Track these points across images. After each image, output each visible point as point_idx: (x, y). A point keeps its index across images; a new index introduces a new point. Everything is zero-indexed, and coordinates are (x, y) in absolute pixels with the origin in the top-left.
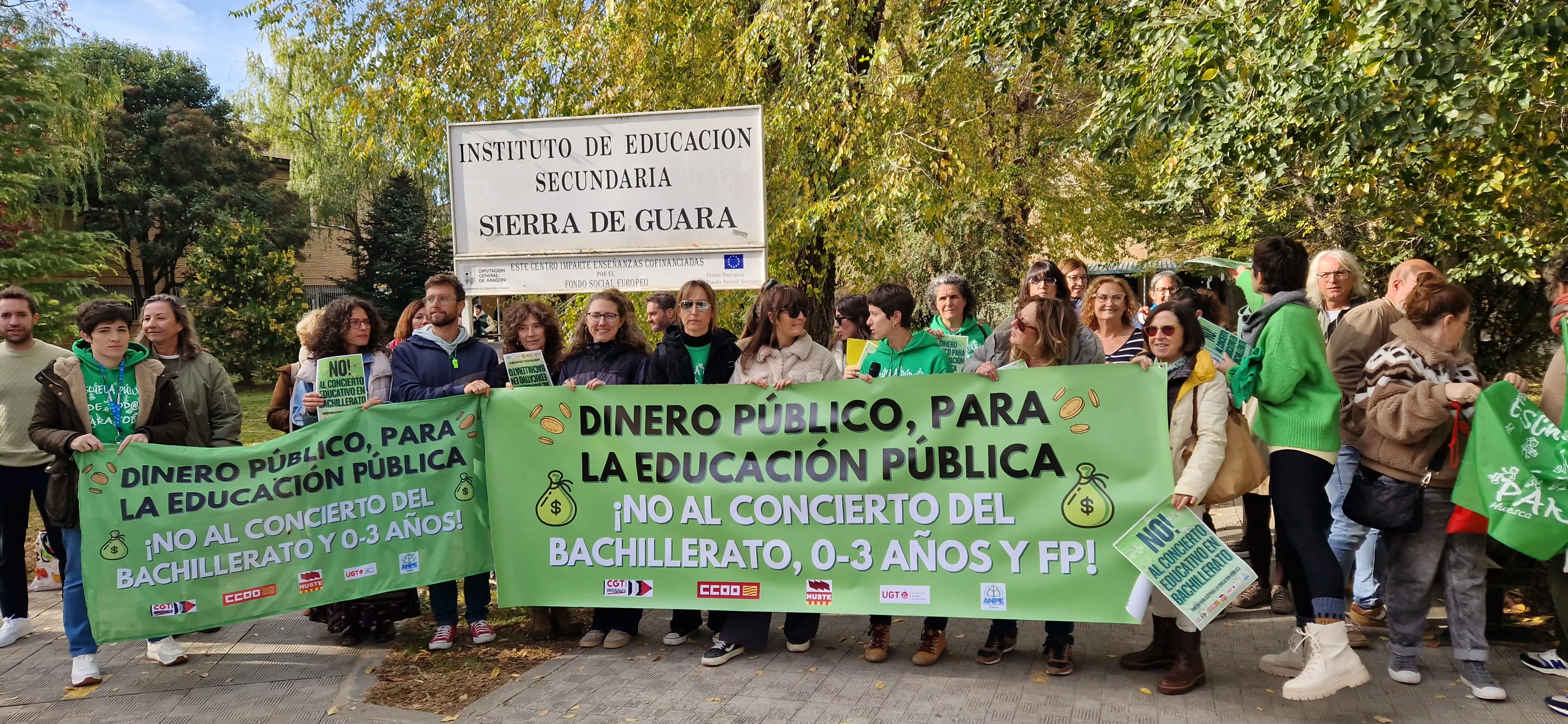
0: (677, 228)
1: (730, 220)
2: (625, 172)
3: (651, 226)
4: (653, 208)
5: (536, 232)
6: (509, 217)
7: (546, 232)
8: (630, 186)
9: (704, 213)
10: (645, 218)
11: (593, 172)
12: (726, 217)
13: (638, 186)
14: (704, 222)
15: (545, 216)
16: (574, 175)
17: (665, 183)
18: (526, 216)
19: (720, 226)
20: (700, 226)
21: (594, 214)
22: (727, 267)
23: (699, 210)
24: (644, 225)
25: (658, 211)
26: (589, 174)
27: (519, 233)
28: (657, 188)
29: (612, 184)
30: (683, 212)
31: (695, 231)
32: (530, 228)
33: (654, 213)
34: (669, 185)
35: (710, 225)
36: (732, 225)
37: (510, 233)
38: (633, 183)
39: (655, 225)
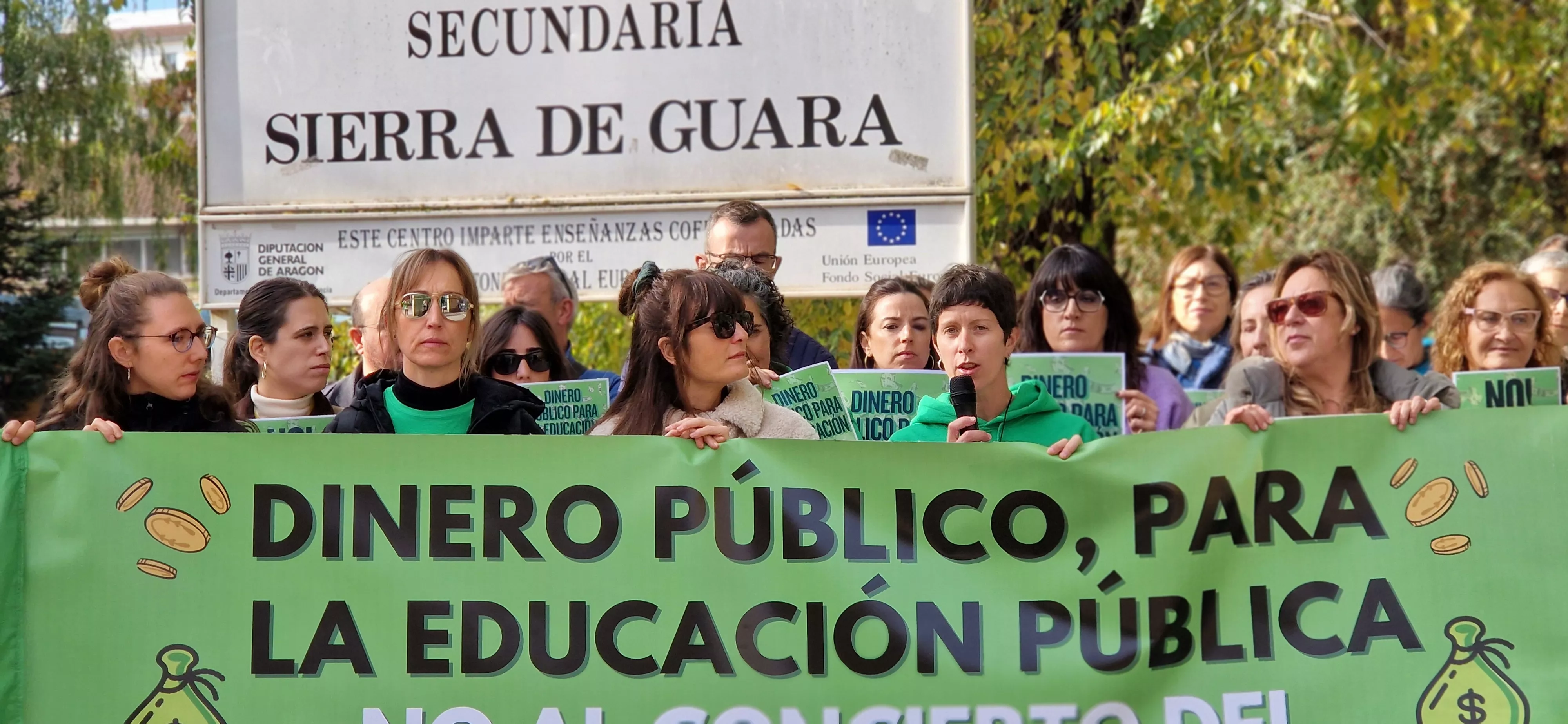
0: (751, 145)
1: (885, 125)
2: (629, 13)
3: (686, 141)
4: (695, 94)
5: (402, 152)
6: (337, 119)
7: (427, 154)
8: (638, 45)
9: (821, 110)
10: (673, 120)
11: (549, 13)
12: (873, 120)
13: (658, 45)
14: (820, 131)
15: (427, 116)
16: (503, 17)
17: (724, 38)
18: (380, 118)
19: (859, 142)
20: (809, 141)
21: (547, 112)
22: (874, 240)
23: (809, 103)
24: (671, 138)
25: (706, 106)
26: (539, 17)
27: (362, 157)
28: (705, 51)
29: (595, 39)
30: (768, 108)
31: (796, 155)
32: (390, 145)
33: (696, 110)
34: (735, 41)
35: (833, 138)
36: (890, 139)
37: (338, 156)
38: (647, 35)
39: (696, 138)
